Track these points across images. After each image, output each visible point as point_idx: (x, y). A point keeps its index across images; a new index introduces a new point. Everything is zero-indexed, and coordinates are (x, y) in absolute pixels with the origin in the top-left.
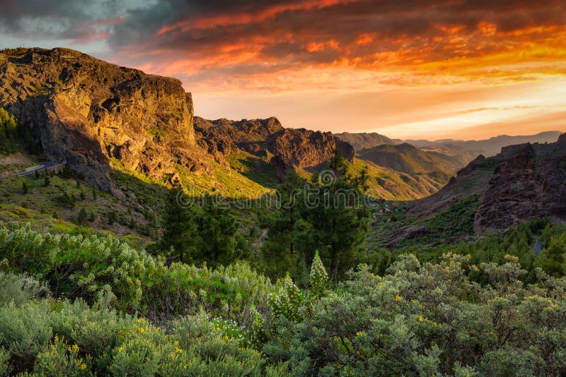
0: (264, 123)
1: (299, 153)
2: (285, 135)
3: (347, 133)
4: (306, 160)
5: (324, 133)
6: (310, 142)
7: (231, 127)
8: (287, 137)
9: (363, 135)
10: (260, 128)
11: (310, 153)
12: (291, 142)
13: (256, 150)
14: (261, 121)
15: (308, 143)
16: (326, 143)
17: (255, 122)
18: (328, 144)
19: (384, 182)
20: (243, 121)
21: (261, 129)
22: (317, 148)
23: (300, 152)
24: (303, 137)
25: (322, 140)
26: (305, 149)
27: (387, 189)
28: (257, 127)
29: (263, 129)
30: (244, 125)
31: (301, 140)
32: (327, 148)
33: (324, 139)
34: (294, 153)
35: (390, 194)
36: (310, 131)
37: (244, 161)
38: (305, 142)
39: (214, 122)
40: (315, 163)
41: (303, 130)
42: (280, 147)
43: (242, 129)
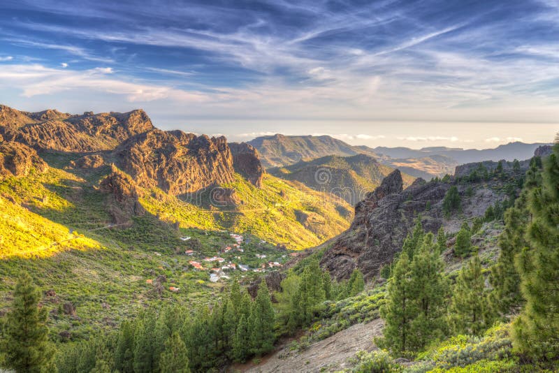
0: (122, 120)
1: (170, 171)
2: (146, 141)
3: (281, 136)
4: (181, 181)
5: (213, 139)
6: (189, 153)
7: (63, 125)
8: (151, 144)
9: (307, 139)
10: (114, 128)
11: (188, 171)
12: (158, 152)
13: (96, 166)
14: (117, 116)
15: (186, 155)
16: (214, 155)
17: (107, 118)
18: (219, 156)
19: (306, 216)
20: (87, 115)
21: (116, 130)
22: (199, 162)
23: (171, 169)
24: (177, 146)
25: (208, 149)
26: (179, 165)
27: (309, 228)
28: (109, 126)
29: (120, 129)
30: (87, 122)
31: (174, 150)
32: (217, 163)
33: (213, 148)
34: (161, 171)
35: (313, 236)
36: (188, 136)
37: (53, 185)
38: (180, 152)
39: (34, 116)
40: (197, 186)
41: (178, 134)
42: (137, 161)
43: (82, 128)
